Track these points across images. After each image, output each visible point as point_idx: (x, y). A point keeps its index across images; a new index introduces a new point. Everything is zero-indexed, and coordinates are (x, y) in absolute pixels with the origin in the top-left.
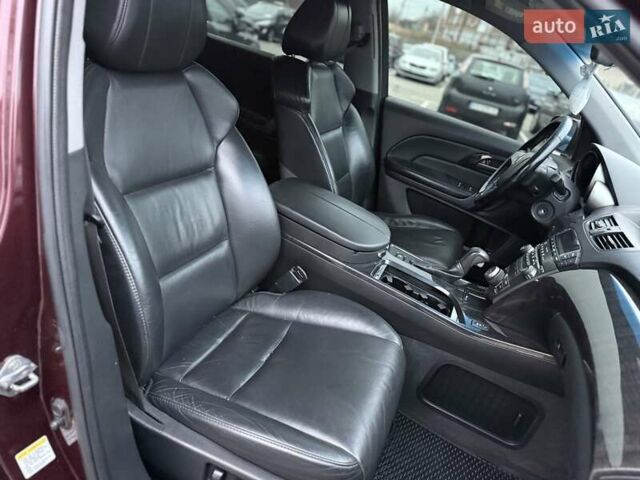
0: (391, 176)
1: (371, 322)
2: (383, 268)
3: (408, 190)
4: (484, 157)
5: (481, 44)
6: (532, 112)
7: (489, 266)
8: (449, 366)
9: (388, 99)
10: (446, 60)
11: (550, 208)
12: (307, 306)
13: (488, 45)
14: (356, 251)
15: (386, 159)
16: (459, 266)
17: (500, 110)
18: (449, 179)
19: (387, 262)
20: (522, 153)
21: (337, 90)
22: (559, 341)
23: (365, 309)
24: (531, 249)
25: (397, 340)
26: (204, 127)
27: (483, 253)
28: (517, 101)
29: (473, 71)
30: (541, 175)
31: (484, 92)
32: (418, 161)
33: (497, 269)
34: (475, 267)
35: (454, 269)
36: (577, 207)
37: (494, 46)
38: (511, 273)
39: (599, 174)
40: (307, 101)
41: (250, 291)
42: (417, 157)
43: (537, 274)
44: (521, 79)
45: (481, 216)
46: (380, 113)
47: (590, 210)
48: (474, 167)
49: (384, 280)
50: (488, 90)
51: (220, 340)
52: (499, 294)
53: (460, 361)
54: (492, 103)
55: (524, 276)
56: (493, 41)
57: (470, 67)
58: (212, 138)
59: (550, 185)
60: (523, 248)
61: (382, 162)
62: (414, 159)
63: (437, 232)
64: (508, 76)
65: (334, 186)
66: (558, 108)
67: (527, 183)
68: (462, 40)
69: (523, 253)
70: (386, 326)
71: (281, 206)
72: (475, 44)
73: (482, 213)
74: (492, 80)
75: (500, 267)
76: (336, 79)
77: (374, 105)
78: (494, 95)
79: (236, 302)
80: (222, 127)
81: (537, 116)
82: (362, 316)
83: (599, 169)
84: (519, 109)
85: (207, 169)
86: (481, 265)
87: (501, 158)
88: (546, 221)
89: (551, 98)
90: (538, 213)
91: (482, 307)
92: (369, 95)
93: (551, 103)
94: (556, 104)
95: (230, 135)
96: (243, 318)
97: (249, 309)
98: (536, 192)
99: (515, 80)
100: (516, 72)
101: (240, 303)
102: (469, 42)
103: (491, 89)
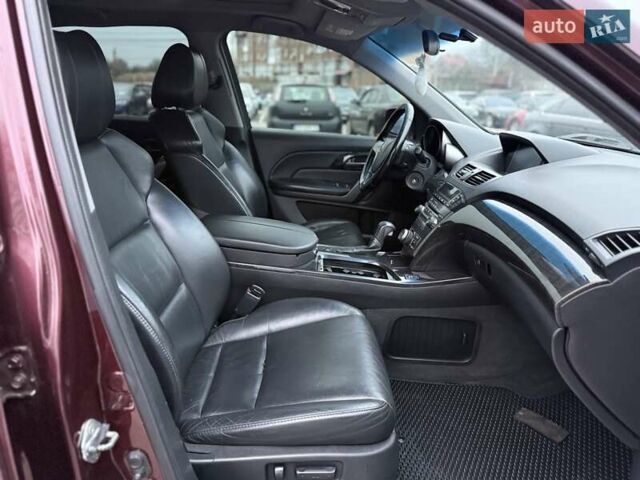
0: (279, 195)
1: (333, 308)
2: (321, 262)
3: (297, 202)
4: (346, 158)
5: (276, 74)
6: (345, 122)
7: (398, 231)
8: (401, 319)
9: (253, 129)
10: (253, 96)
11: (419, 176)
12: (273, 317)
13: (282, 73)
14: (297, 255)
15: (270, 182)
16: (376, 241)
17: (321, 126)
18: (328, 183)
19: (323, 257)
20: (380, 143)
21: (211, 130)
22: (477, 259)
23: (323, 300)
24: (422, 208)
25: (357, 312)
26: (131, 185)
27: (389, 224)
28: (331, 114)
29: (287, 98)
30: (406, 152)
31: (302, 114)
32: (296, 176)
33: (406, 231)
34: (388, 237)
35: (373, 245)
36: (438, 170)
37: (288, 73)
38: (417, 229)
39: (445, 139)
40: (199, 143)
41: (213, 327)
42: (295, 173)
43: (438, 222)
44: (328, 95)
45: (362, 205)
46: (251, 144)
47: (449, 167)
48: (343, 166)
49: (326, 270)
50: (304, 112)
51: (212, 374)
52: (416, 247)
53: (407, 312)
54: (312, 122)
55: (429, 226)
56: (285, 69)
57: (282, 95)
58: (139, 192)
59: (415, 158)
60: (416, 209)
61: (267, 185)
62: (292, 175)
63: (336, 227)
64: (315, 94)
65: (248, 211)
66: (362, 112)
67: (398, 161)
68: (258, 75)
69: (419, 212)
70: (345, 306)
71: (219, 239)
72: (270, 75)
73: (363, 203)
74: (304, 102)
75: (408, 229)
76: (206, 120)
77: (244, 136)
78: (310, 114)
79: (206, 340)
80: (145, 182)
81: (349, 123)
82: (323, 307)
83: (444, 135)
84: (335, 121)
85: (145, 223)
86: (391, 234)
87: (363, 154)
88: (419, 187)
89: (355, 105)
90: (412, 183)
91: (407, 264)
92: (237, 130)
93: (356, 109)
94: (361, 109)
95: (153, 187)
96: (220, 350)
97: (220, 342)
98: (406, 167)
99: (322, 96)
100: (319, 90)
101: (210, 339)
102: (265, 75)
103: (306, 109)
